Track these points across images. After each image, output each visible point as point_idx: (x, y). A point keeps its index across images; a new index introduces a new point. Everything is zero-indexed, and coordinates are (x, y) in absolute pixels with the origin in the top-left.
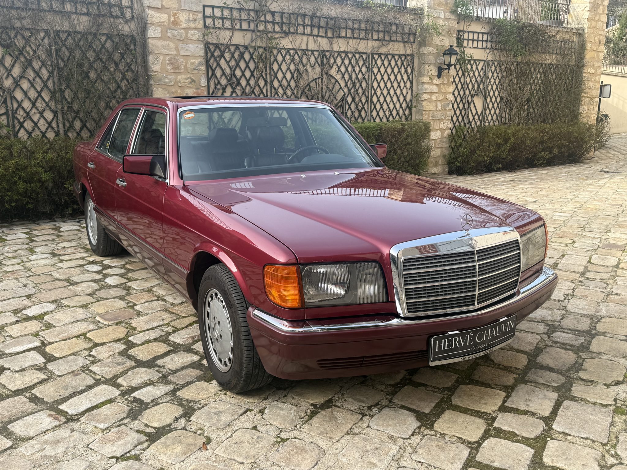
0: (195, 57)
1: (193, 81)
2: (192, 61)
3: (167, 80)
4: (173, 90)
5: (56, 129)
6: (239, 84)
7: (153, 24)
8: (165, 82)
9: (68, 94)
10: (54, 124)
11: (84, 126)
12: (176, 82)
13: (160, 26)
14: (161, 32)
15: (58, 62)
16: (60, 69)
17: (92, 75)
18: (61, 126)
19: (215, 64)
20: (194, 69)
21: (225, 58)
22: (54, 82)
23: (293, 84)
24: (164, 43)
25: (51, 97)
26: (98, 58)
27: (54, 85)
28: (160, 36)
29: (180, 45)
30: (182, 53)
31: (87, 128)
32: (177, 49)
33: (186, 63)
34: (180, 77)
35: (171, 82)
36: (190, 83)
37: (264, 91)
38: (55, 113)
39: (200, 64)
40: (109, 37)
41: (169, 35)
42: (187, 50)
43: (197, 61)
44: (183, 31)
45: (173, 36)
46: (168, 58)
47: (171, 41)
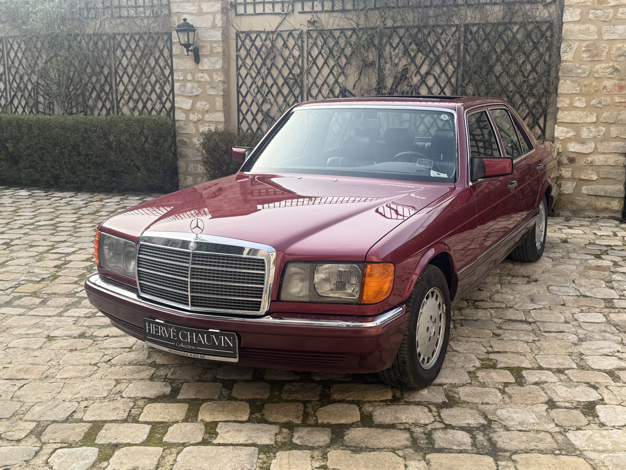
1: (617, 70)
2: (618, 45)
3: (579, 71)
4: (586, 83)
7: (571, 6)
8: (577, 73)
12: (592, 73)
13: (579, 7)
14: (581, 14)
15: (464, 56)
16: (465, 64)
17: (498, 68)
20: (620, 56)
24: (582, 27)
27: (457, 80)
28: (578, 19)
29: (604, 28)
30: (606, 37)
32: (600, 33)
33: (610, 49)
34: (598, 66)
35: (584, 72)
36: (611, 74)
41: (591, 16)
42: (613, 33)
44: (611, 10)
45: (596, 17)
46: (585, 44)
47: (593, 24)
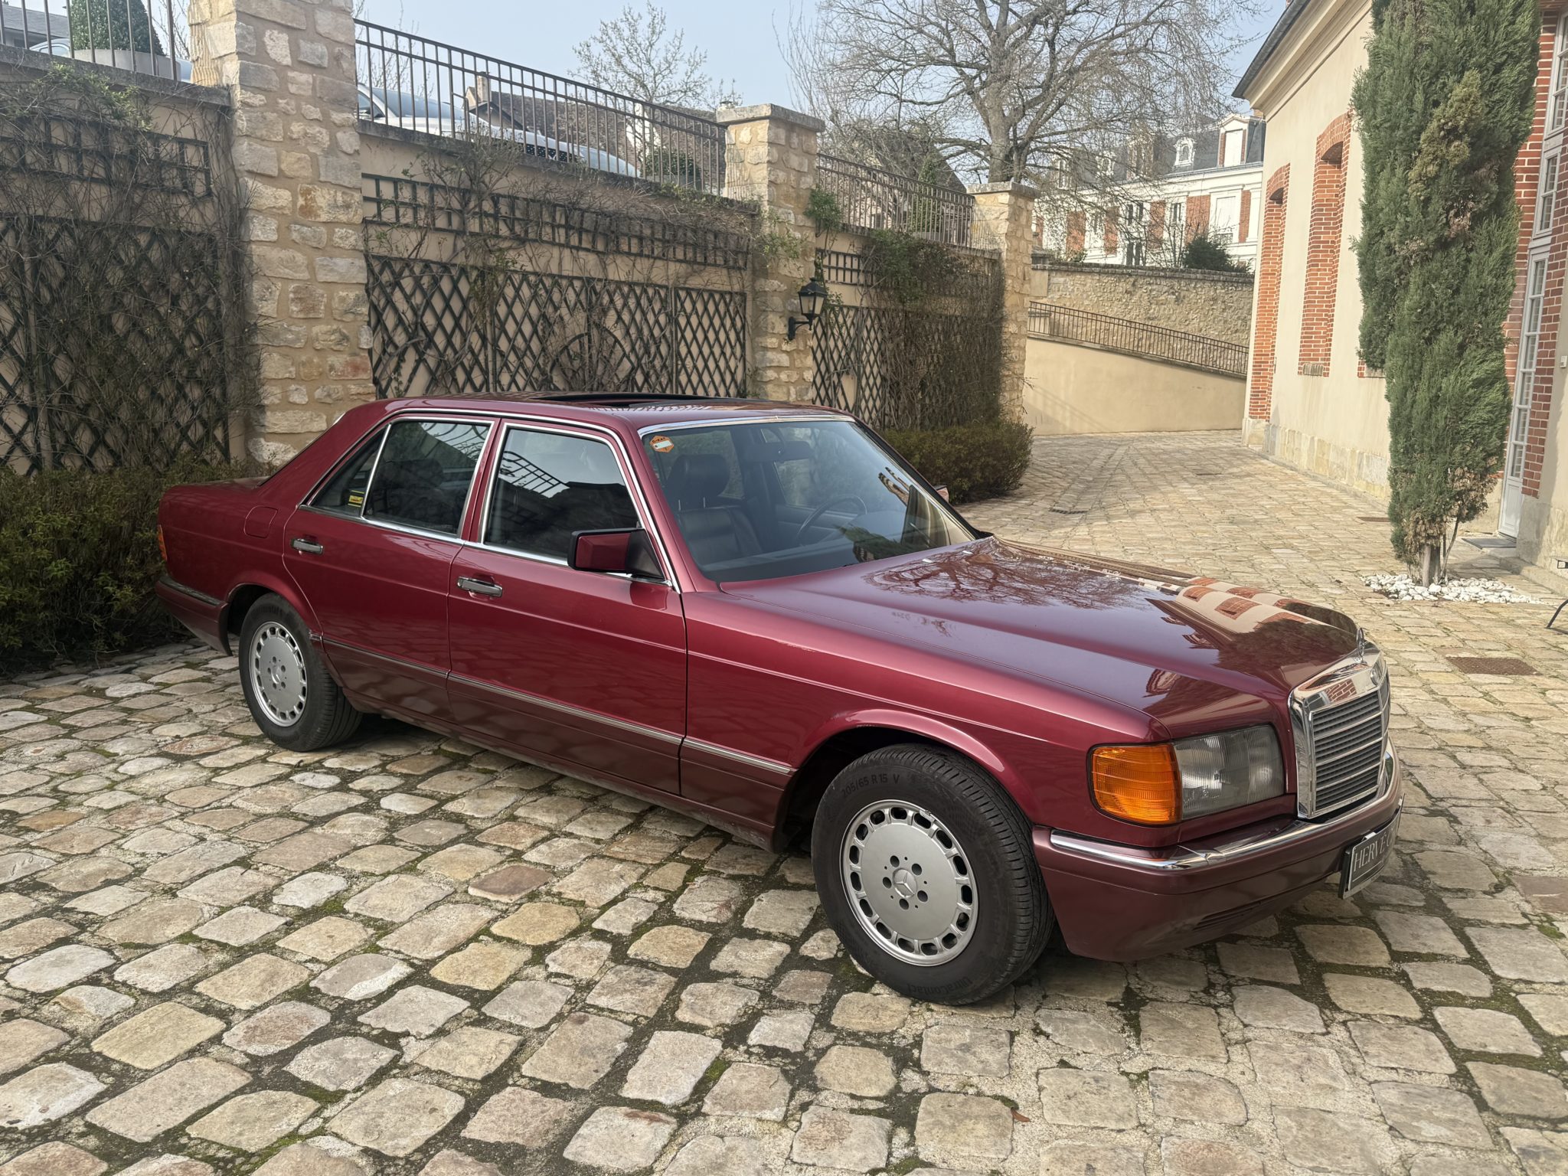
0: (347, 285)
1: (345, 338)
2: (343, 294)
3: (290, 337)
4: (304, 358)
5: (33, 450)
6: (431, 343)
7: (259, 211)
8: (286, 340)
9: (62, 368)
10: (28, 439)
11: (99, 441)
12: (310, 341)
13: (273, 215)
14: (278, 230)
15: (38, 293)
16: (42, 310)
17: (120, 323)
18: (45, 443)
19: (382, 302)
20: (346, 312)
21: (402, 290)
22: (28, 338)
23: (535, 345)
24: (285, 254)
25: (21, 375)
26: (132, 282)
27: (28, 347)
28: (275, 238)
29: (319, 260)
30: (322, 276)
31: (107, 446)
32: (311, 267)
33: (331, 298)
34: (318, 329)
35: (298, 339)
36: (339, 343)
37: (481, 358)
38: (31, 413)
39: (357, 301)
40: (157, 235)
41: (295, 236)
42: (332, 270)
43: (352, 295)
44: (323, 229)
45: (303, 238)
46: (292, 286)
47: (299, 251)
